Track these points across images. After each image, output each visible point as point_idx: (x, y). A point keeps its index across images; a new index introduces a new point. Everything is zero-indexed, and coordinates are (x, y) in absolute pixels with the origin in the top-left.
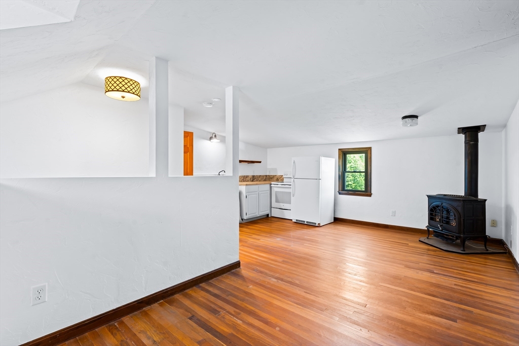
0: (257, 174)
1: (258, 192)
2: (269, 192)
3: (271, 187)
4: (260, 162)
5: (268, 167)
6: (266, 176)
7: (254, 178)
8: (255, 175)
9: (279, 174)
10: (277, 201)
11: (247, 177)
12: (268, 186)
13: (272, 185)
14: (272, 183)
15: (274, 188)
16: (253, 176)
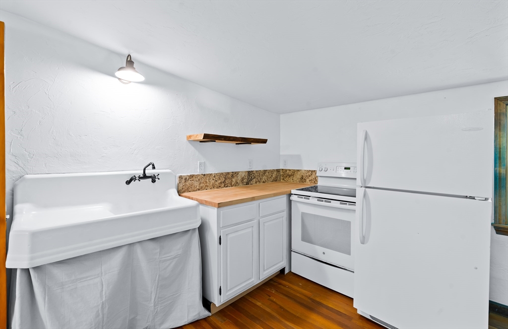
0: (257, 167)
1: (256, 221)
2: (285, 214)
3: (290, 202)
4: (264, 141)
5: (281, 153)
6: (278, 171)
7: (251, 179)
8: (254, 169)
9: (306, 167)
10: (306, 238)
11: (234, 174)
12: (284, 199)
13: (293, 198)
14: (293, 192)
15: (299, 205)
16: (250, 173)
